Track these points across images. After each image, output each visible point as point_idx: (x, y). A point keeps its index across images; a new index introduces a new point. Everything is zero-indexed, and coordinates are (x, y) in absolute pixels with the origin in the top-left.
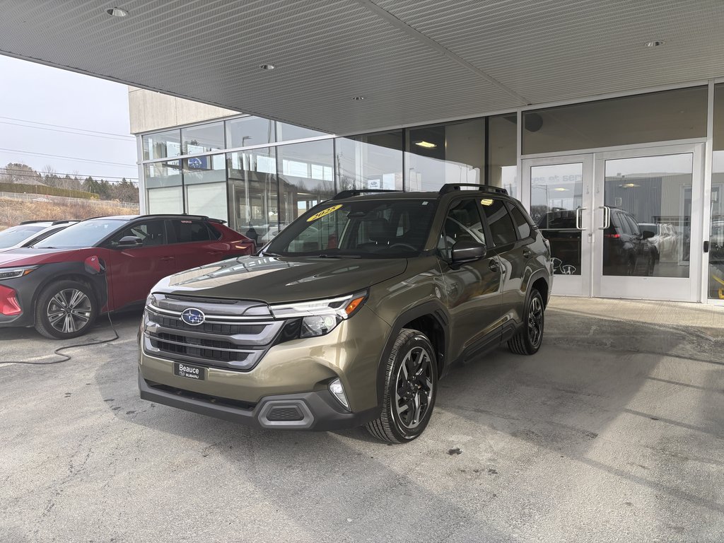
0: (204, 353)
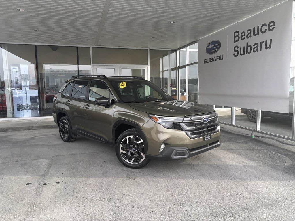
0: (209, 131)
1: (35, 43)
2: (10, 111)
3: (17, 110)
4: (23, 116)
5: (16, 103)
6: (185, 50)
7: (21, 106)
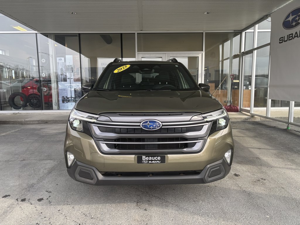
1: (78, 31)
2: (55, 103)
3: (62, 102)
4: (67, 109)
5: (61, 95)
6: (253, 31)
7: (66, 98)
